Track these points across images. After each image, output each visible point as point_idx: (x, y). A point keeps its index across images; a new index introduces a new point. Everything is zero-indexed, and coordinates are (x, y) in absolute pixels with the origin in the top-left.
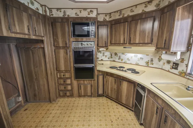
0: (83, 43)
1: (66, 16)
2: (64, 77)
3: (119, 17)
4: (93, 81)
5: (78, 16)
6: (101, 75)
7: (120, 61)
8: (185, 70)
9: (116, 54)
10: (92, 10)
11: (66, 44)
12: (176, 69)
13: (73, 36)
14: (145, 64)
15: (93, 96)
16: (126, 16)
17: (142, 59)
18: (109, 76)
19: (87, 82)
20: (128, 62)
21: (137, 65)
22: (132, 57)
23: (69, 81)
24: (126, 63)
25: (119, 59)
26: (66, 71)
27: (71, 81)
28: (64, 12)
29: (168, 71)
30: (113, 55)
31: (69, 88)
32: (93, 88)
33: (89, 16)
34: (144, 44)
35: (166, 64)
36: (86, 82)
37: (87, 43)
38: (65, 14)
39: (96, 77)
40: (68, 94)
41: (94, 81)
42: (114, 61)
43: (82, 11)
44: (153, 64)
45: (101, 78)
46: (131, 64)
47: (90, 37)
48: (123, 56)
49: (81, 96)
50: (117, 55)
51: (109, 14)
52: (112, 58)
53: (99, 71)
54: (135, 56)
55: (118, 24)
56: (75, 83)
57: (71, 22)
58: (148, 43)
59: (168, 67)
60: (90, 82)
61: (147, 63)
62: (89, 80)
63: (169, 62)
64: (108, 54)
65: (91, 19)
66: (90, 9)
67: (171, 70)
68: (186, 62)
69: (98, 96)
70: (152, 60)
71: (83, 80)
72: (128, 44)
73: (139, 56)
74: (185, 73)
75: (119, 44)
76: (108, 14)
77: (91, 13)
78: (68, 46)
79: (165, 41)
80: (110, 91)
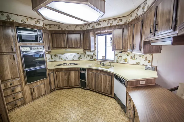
0: (33, 48)
1: (10, 21)
2: (12, 86)
3: (58, 29)
4: (45, 80)
5: (25, 23)
6: (51, 73)
7: (60, 60)
8: (96, 58)
10: (39, 20)
11: (12, 49)
12: (92, 58)
13: (20, 40)
14: (77, 59)
15: (46, 93)
16: (63, 29)
17: (76, 56)
18: (59, 71)
19: (40, 83)
20: (67, 60)
21: (73, 60)
22: (69, 56)
23: (19, 89)
24: (65, 61)
25: (59, 59)
27: (22, 88)
28: (8, 16)
29: (89, 60)
30: (53, 57)
31: (20, 95)
32: (46, 86)
33: (36, 25)
34: (77, 47)
35: (87, 57)
36: (38, 83)
37: (37, 47)
38: (9, 18)
39: (48, 75)
40: (19, 103)
41: (47, 80)
42: (55, 61)
43: (29, 19)
44: (81, 58)
45: (52, 75)
46: (69, 61)
47: (39, 42)
48: (62, 57)
49: (34, 99)
50: (57, 56)
51: (49, 25)
52: (52, 59)
53: (50, 70)
54: (71, 55)
55: (58, 34)
56: (27, 89)
57: (16, 27)
58: (79, 47)
59: (88, 58)
60: (43, 82)
61: (79, 58)
62: (41, 81)
63: (88, 56)
65: (38, 28)
66: (37, 20)
67: (90, 60)
68: (95, 55)
69: (51, 92)
70: (81, 56)
71: (35, 82)
72: (67, 48)
73: (74, 54)
74: (96, 59)
75: (61, 48)
76: (47, 24)
77: (38, 23)
78: (15, 51)
79: (88, 46)
80: (61, 83)
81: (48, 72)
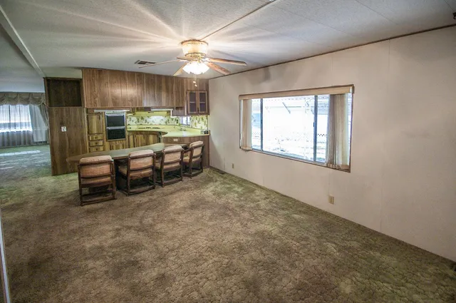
2: (96, 139)
4: (124, 141)
6: (131, 134)
7: (146, 123)
9: (142, 118)
17: (163, 120)
19: (119, 142)
21: (160, 125)
22: (155, 120)
23: (101, 143)
26: (99, 134)
27: (103, 142)
30: (140, 119)
31: (101, 148)
36: (117, 142)
39: (127, 137)
41: (126, 141)
42: (141, 124)
44: (169, 123)
45: (131, 137)
48: (148, 120)
50: (144, 119)
52: (139, 122)
53: (129, 131)
54: (158, 118)
56: (107, 144)
60: (122, 141)
61: (166, 122)
62: (120, 140)
64: (134, 119)
71: (115, 141)
81: (127, 133)
